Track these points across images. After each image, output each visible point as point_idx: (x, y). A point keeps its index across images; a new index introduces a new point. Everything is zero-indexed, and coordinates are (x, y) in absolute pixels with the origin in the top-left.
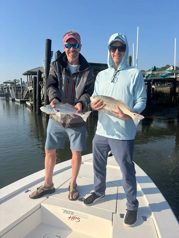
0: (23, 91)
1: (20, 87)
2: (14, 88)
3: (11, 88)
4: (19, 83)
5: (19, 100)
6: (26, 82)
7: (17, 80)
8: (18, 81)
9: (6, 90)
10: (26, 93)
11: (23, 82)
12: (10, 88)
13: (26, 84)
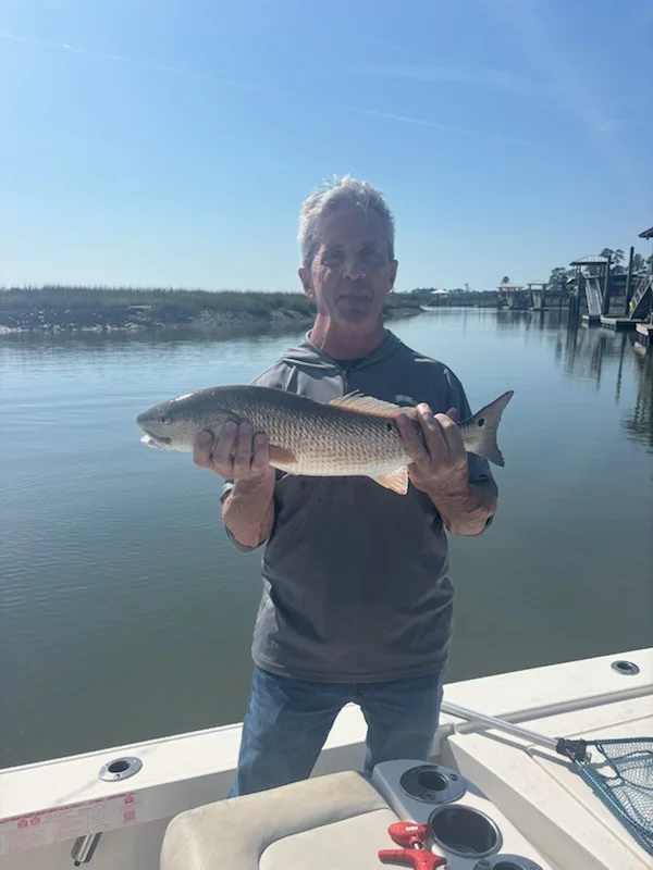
0: (632, 289)
1: (623, 278)
2: (601, 279)
3: (592, 281)
4: (620, 264)
5: (613, 321)
6: (646, 259)
7: (615, 250)
8: (620, 253)
9: (576, 287)
10: (641, 297)
11: (638, 256)
12: (588, 282)
13: (645, 265)
